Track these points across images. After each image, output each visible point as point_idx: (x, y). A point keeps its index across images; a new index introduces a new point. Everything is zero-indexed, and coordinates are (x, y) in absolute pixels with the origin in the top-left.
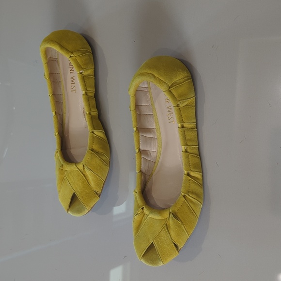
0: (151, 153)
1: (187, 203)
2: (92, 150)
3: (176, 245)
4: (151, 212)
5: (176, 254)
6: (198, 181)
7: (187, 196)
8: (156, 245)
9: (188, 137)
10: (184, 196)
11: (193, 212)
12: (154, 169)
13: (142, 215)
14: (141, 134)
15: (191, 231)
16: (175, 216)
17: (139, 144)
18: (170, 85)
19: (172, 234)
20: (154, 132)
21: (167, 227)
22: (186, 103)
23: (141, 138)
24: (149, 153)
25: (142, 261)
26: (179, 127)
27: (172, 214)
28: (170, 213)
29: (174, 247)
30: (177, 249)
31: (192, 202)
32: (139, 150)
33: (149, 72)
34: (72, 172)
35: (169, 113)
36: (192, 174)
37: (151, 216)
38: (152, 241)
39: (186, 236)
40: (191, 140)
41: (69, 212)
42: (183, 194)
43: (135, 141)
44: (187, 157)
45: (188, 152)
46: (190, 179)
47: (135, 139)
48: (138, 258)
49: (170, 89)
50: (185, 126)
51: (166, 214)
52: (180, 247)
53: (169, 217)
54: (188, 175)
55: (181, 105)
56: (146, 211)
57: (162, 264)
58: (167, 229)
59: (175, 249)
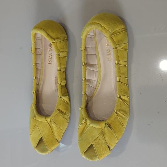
0: (93, 81)
1: (118, 118)
2: (59, 110)
3: (109, 147)
4: (92, 123)
5: (108, 153)
6: (126, 102)
7: (118, 112)
8: (94, 146)
9: (122, 71)
10: (116, 113)
11: (122, 124)
12: (95, 93)
13: (85, 125)
14: (87, 68)
15: (120, 137)
16: (109, 126)
17: (85, 74)
18: (112, 33)
19: (107, 138)
20: (96, 67)
21: (103, 134)
22: (121, 47)
23: (87, 70)
24: (91, 82)
25: (84, 156)
26: (116, 64)
27: (107, 124)
28: (106, 124)
29: (108, 148)
30: (110, 150)
31: (121, 117)
32: (85, 79)
33: (98, 22)
34: (42, 122)
35: (108, 54)
36: (123, 97)
37: (91, 125)
38: (92, 143)
39: (116, 141)
40: (123, 73)
41: (36, 150)
42: (116, 111)
43: (83, 72)
44: (120, 85)
45: (121, 82)
46: (121, 101)
47: (83, 71)
48: (81, 154)
49: (112, 36)
50: (120, 63)
51: (103, 125)
52: (112, 148)
53: (105, 126)
54: (120, 98)
55: (119, 48)
56: (88, 122)
57: (98, 160)
58: (103, 135)
59: (108, 149)
